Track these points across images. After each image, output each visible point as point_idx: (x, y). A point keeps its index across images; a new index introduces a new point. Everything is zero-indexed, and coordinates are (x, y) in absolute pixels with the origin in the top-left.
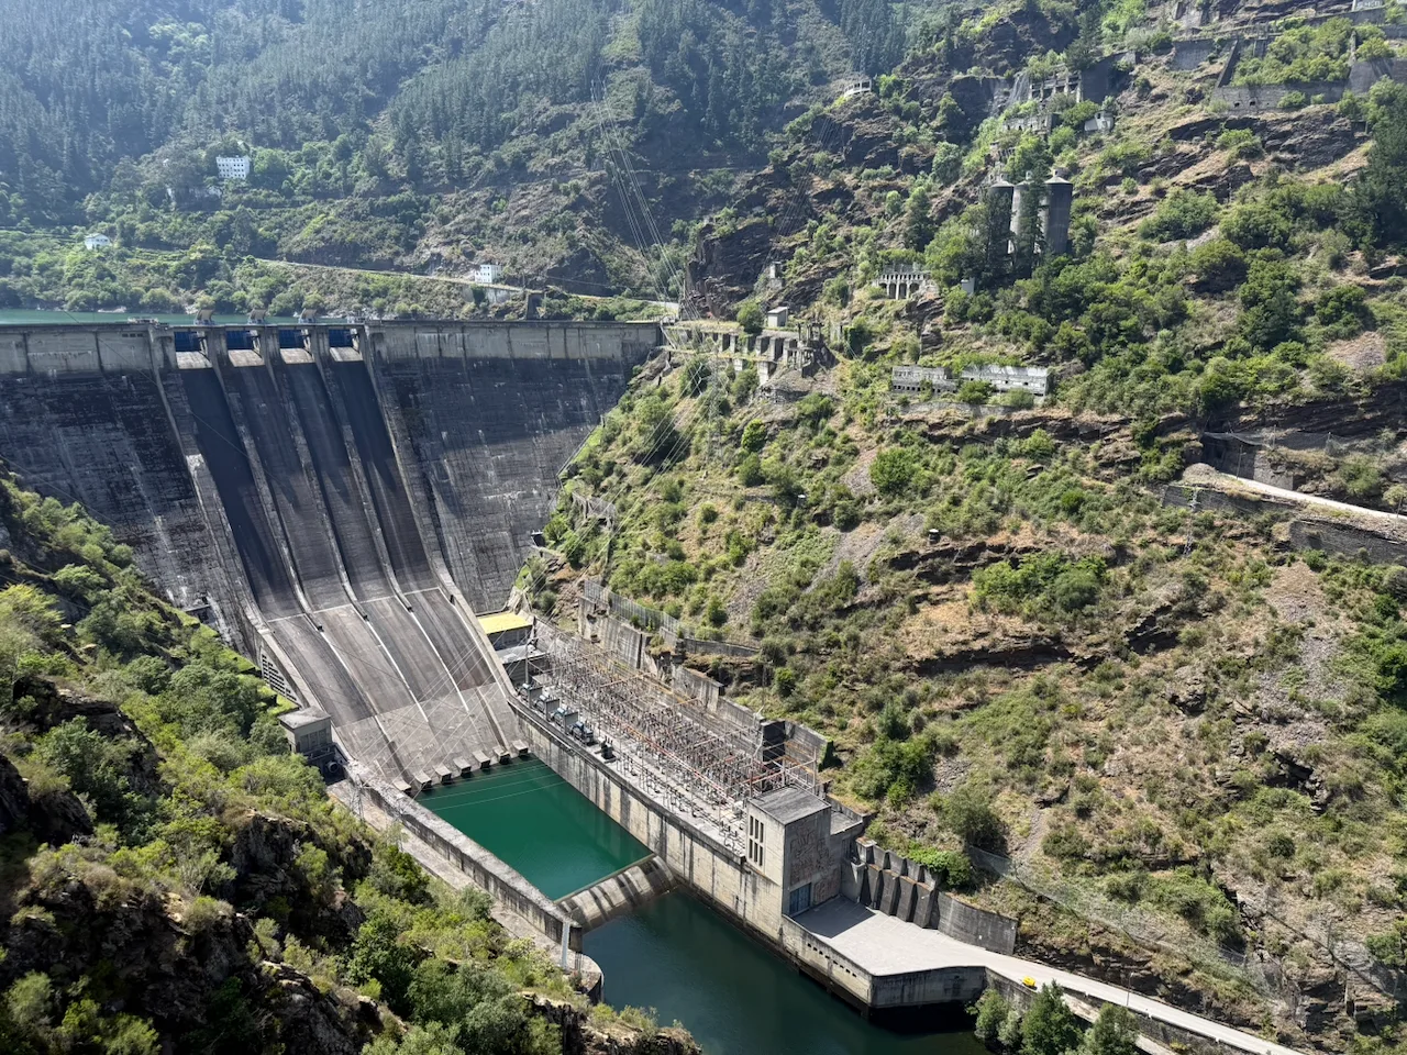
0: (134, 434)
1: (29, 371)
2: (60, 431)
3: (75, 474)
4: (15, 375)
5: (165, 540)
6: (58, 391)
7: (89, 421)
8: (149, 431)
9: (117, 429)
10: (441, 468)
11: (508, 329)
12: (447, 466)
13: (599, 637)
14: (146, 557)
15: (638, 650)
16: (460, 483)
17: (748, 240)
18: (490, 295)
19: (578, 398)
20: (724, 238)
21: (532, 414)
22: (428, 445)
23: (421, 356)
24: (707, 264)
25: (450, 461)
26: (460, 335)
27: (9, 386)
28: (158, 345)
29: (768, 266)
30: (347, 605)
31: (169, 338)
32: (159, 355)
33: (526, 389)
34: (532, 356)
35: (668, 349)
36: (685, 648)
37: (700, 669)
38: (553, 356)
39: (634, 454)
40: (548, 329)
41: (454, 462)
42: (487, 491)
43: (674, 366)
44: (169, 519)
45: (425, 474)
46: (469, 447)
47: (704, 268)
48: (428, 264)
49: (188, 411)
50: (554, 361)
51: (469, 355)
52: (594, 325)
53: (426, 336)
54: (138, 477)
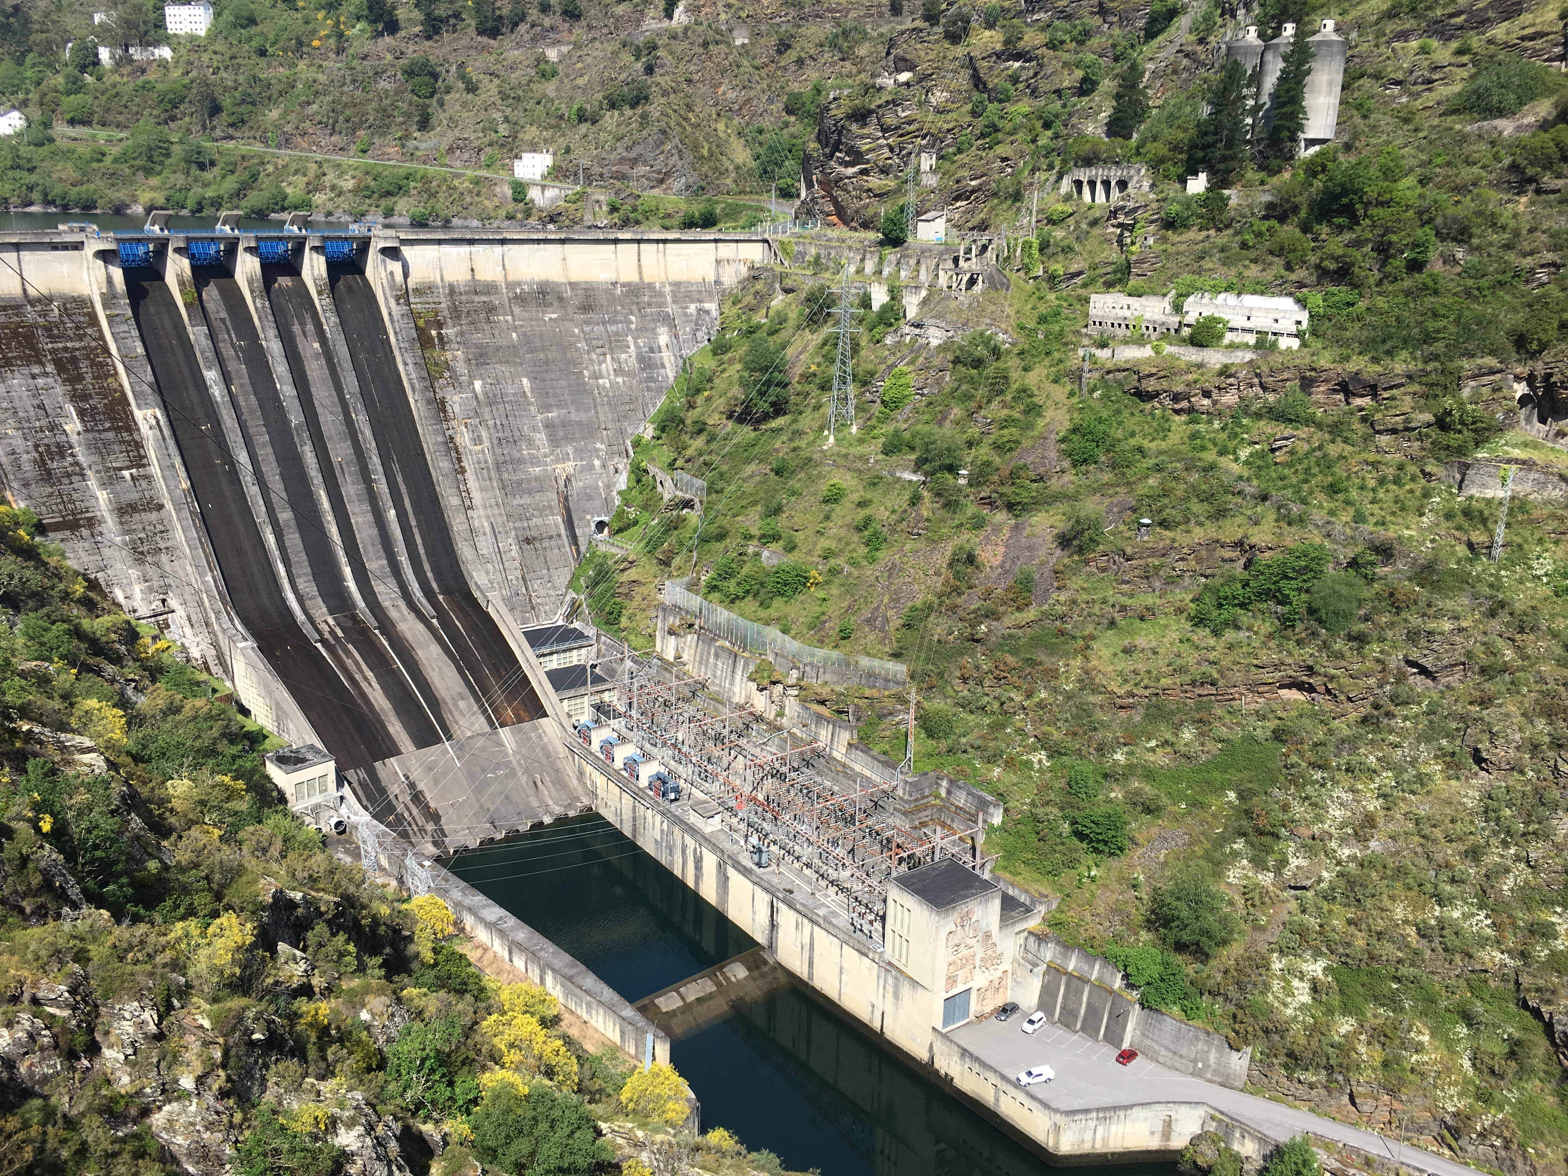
0: (69, 381)
5: (110, 522)
7: (9, 363)
9: (46, 374)
10: (474, 429)
11: (563, 241)
12: (481, 427)
13: (685, 659)
14: (86, 545)
15: (738, 678)
16: (499, 451)
17: (890, 120)
18: (535, 194)
19: (656, 335)
20: (858, 115)
21: (594, 356)
22: (456, 398)
23: (448, 278)
24: (834, 152)
25: (484, 421)
26: (498, 250)
28: (99, 262)
29: (918, 155)
30: (352, 611)
31: (114, 251)
32: (100, 274)
33: (588, 322)
34: (594, 278)
35: (777, 268)
36: (803, 675)
37: (823, 704)
38: (623, 278)
39: (732, 412)
40: (616, 241)
41: (491, 422)
42: (534, 461)
43: (786, 292)
44: (116, 494)
45: (452, 438)
46: (509, 402)
47: (829, 157)
48: (451, 151)
49: (140, 350)
50: (623, 285)
51: (511, 277)
52: (677, 236)
53: (453, 251)
54: (74, 439)
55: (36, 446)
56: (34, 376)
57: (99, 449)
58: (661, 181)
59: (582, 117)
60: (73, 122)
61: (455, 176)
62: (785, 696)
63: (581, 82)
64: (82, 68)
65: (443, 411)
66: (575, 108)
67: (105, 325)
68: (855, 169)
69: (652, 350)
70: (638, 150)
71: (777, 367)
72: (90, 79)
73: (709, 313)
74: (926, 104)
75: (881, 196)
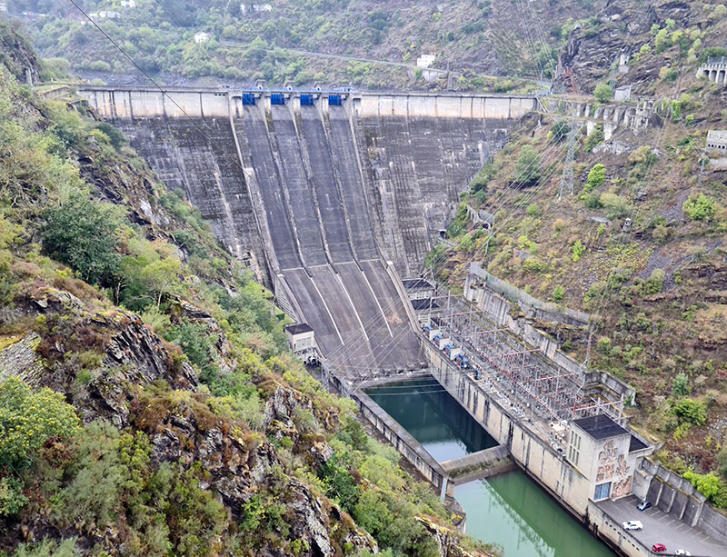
0: (217, 154)
1: (165, 114)
2: (179, 150)
3: (185, 175)
4: (157, 116)
5: (229, 217)
6: (179, 126)
7: (194, 145)
8: (225, 153)
9: (208, 151)
10: (387, 183)
11: (436, 97)
12: (391, 184)
13: (477, 301)
14: (219, 226)
15: (502, 312)
16: (398, 195)
17: (606, 39)
18: (426, 74)
19: (477, 143)
20: (588, 37)
21: (446, 152)
22: (381, 170)
23: (381, 113)
24: (574, 55)
25: (392, 181)
26: (405, 100)
27: (153, 123)
28: (234, 101)
29: (619, 56)
30: (327, 264)
31: (240, 97)
32: (233, 108)
33: (444, 136)
34: (450, 115)
35: (540, 113)
36: (535, 314)
37: (544, 329)
38: (463, 116)
39: (511, 183)
40: (462, 97)
41: (395, 182)
42: (414, 201)
43: (544, 124)
44: (233, 205)
45: (377, 188)
46: (405, 173)
47: (572, 57)
48: (389, 54)
49: (247, 142)
50: (463, 119)
51: (410, 114)
52: (491, 96)
53: (386, 101)
54: (218, 179)
55: (202, 181)
56: (203, 151)
57: (227, 185)
58: (486, 69)
59: (451, 38)
60: (228, 38)
61: (389, 66)
62: (525, 323)
63: (452, 21)
64: (233, 15)
65: (374, 175)
66: (448, 33)
67: (234, 130)
68: (585, 64)
69: (474, 151)
70: (477, 54)
71: (535, 162)
72: (236, 19)
73: (503, 133)
74: (625, 31)
75: (597, 77)
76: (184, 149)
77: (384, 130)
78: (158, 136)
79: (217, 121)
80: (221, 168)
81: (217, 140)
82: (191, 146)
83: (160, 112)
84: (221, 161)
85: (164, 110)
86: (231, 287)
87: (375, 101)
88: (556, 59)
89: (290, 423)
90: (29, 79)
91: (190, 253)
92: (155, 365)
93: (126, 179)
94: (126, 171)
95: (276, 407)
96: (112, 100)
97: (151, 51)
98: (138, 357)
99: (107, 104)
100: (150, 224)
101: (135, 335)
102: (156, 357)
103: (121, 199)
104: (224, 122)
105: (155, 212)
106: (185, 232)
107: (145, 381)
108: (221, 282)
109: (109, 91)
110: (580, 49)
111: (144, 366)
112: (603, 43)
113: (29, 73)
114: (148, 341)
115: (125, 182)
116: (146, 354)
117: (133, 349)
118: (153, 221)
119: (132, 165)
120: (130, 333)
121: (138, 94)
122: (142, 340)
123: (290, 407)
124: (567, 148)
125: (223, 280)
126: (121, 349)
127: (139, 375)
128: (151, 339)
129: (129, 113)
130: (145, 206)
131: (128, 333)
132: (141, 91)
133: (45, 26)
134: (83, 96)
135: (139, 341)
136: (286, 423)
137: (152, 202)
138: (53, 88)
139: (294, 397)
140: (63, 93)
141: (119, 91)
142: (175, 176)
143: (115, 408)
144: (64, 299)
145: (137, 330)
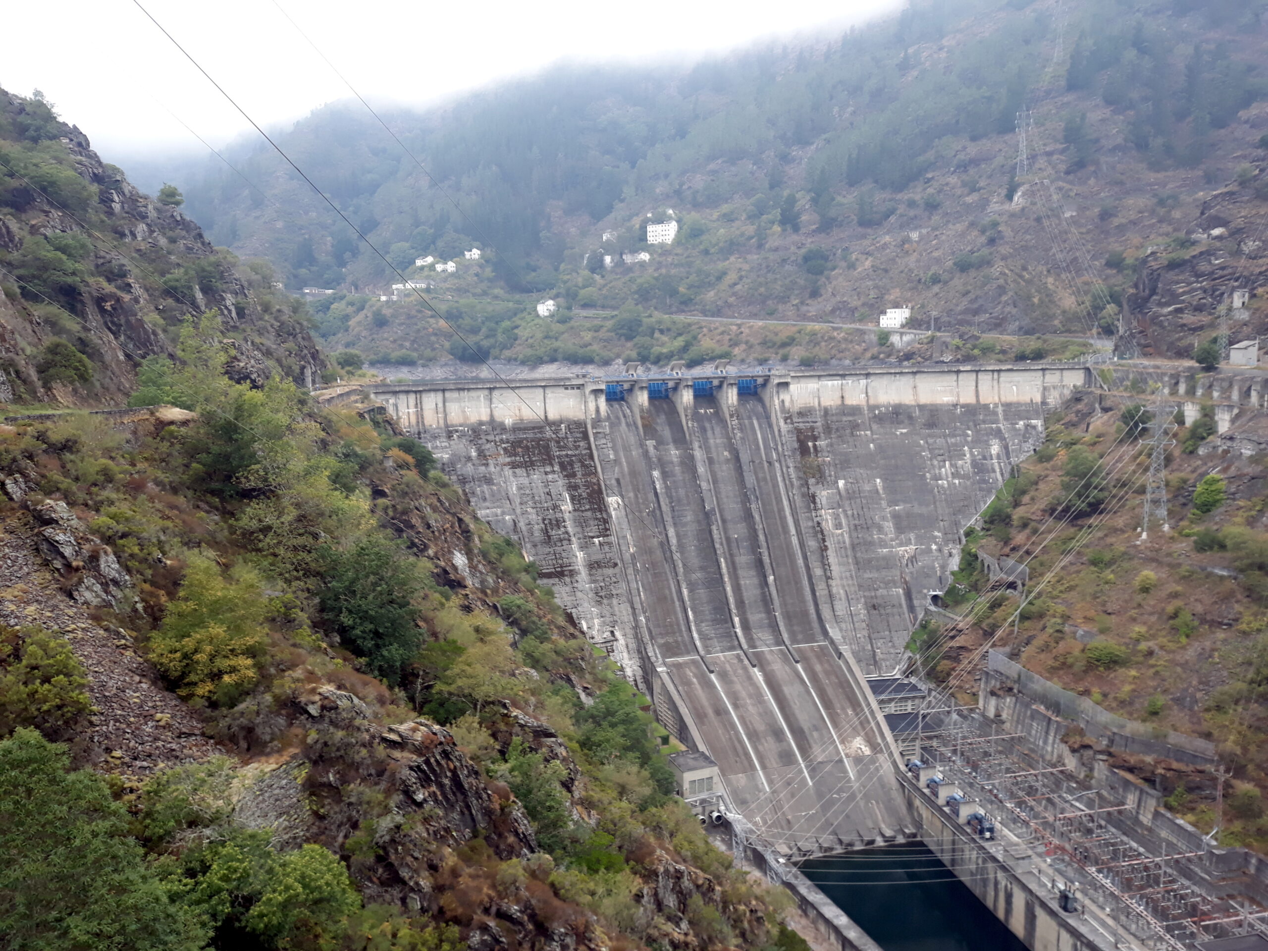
0: (567, 476)
1: (492, 420)
2: (511, 471)
3: (518, 511)
4: (481, 423)
5: (583, 574)
6: (512, 438)
7: (532, 464)
8: (579, 474)
9: (553, 472)
10: (836, 517)
11: (914, 373)
12: (842, 516)
13: (1004, 716)
14: (568, 589)
15: (1051, 738)
16: (855, 535)
17: (1203, 267)
18: (895, 339)
19: (989, 446)
20: (1173, 265)
21: (936, 463)
22: (824, 493)
23: (823, 404)
24: (1151, 296)
25: (845, 511)
26: (863, 382)
27: (476, 433)
28: (592, 397)
29: (1231, 294)
30: (740, 652)
31: (601, 391)
32: (592, 406)
33: (930, 436)
34: (939, 401)
35: (1099, 392)
36: (1112, 742)
37: (1131, 770)
38: (962, 401)
39: (1053, 510)
40: (958, 372)
41: (850, 513)
42: (883, 544)
43: (1106, 410)
44: (589, 555)
45: (819, 523)
46: (865, 497)
47: (1147, 300)
48: (833, 311)
49: (612, 457)
50: (963, 406)
51: (872, 402)
52: (1010, 367)
53: (830, 383)
54: (567, 516)
55: (544, 520)
56: (546, 473)
57: (581, 523)
58: (998, 325)
59: (936, 280)
60: (585, 306)
61: (835, 329)
62: (1094, 759)
63: (936, 254)
64: (593, 271)
65: (814, 502)
66: (930, 273)
67: (592, 439)
68: (1170, 309)
69: (985, 458)
70: (980, 302)
71: (1094, 474)
72: (597, 277)
73: (1034, 427)
74: (1238, 253)
75: (1194, 330)
76: (518, 471)
77: (828, 429)
78: (481, 454)
79: (568, 427)
80: (573, 498)
81: (567, 455)
82: (529, 465)
83: (485, 418)
84: (572, 488)
85: (492, 416)
86: (585, 689)
87: (812, 385)
88: (1120, 305)
89: (684, 925)
90: (309, 380)
91: (524, 632)
92: (471, 814)
93: (434, 520)
94: (435, 509)
95: (661, 895)
96: (419, 405)
97: (475, 331)
98: (447, 799)
99: (412, 410)
100: (465, 587)
101: (443, 762)
102: (474, 802)
103: (426, 547)
104: (579, 428)
105: (473, 567)
106: (517, 599)
107: (456, 840)
108: (569, 680)
109: (416, 392)
110: (1160, 285)
111: (456, 816)
112: (1198, 275)
113: (308, 372)
114: (463, 774)
115: (432, 522)
116: (458, 794)
117: (441, 786)
118: (469, 582)
119: (442, 498)
120: (437, 761)
121: (455, 395)
122: (454, 772)
123: (683, 898)
124: (1152, 449)
125: (573, 677)
126: (423, 786)
127: (447, 830)
128: (466, 772)
129: (442, 422)
130: (460, 560)
131: (432, 760)
132: (459, 389)
133: (333, 306)
134: (378, 401)
135: (449, 774)
136: (678, 925)
137: (469, 553)
138: (339, 391)
139: (691, 880)
140: (353, 398)
141: (430, 391)
142: (503, 513)
143: (412, 884)
144: (343, 703)
145: (446, 755)
